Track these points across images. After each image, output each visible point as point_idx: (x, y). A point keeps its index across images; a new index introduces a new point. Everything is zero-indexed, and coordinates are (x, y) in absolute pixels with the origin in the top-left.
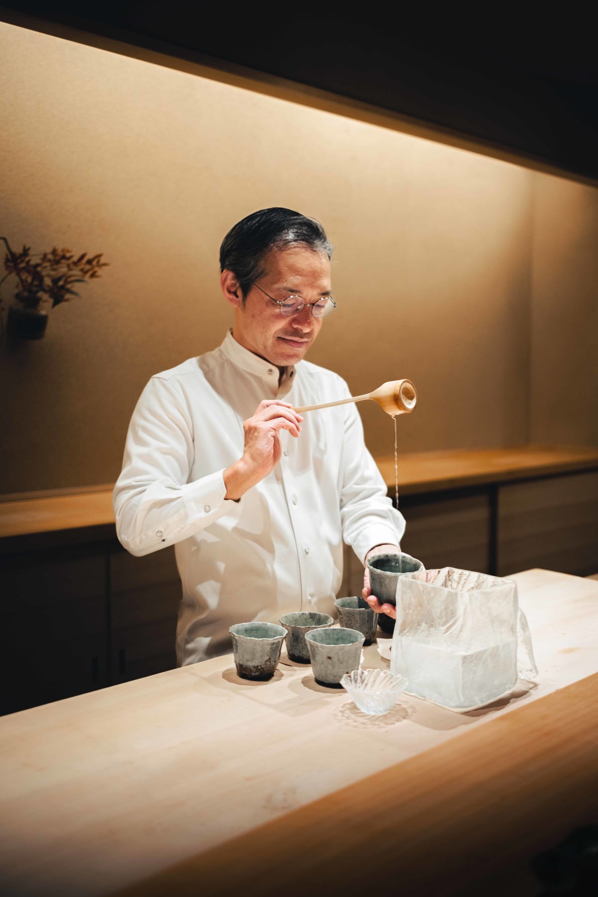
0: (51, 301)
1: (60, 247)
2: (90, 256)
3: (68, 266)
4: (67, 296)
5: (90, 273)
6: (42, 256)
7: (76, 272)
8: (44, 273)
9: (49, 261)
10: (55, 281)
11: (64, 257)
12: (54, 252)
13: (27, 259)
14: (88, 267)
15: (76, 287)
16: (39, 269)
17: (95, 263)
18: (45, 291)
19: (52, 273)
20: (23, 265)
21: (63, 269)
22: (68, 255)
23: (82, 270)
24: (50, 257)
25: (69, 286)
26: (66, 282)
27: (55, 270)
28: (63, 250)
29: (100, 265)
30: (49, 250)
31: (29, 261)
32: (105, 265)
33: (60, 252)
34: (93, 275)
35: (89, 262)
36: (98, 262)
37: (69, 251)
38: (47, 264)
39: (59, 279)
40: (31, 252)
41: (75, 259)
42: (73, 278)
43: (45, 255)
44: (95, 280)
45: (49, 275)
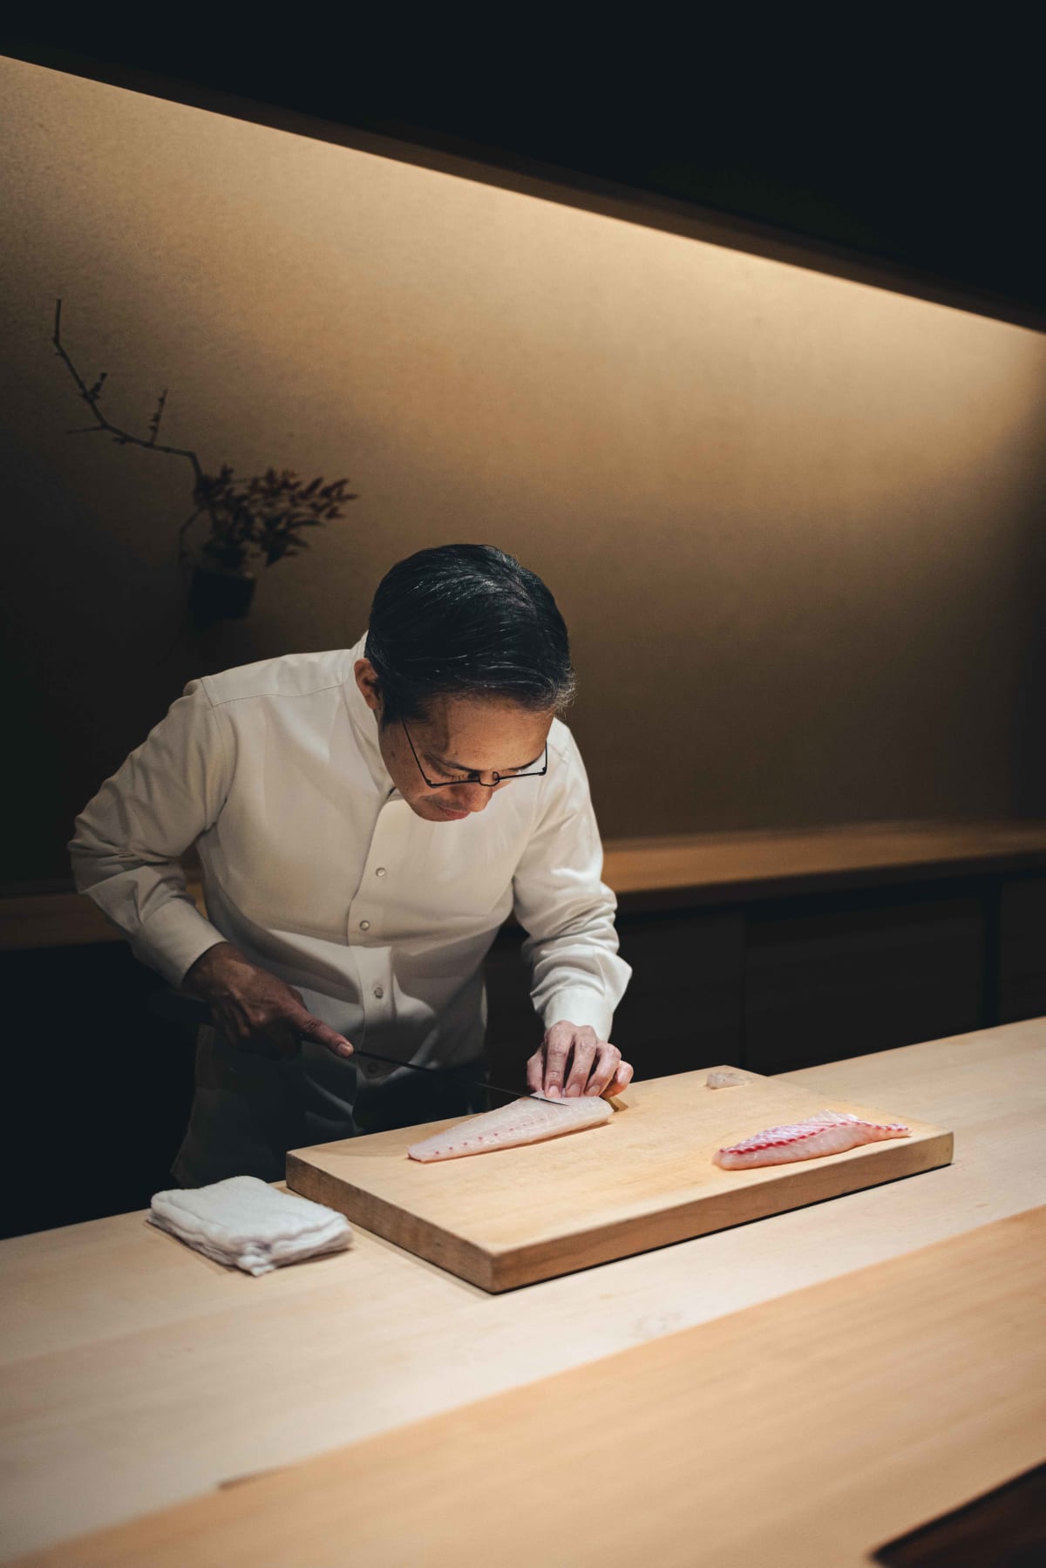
0: (265, 555)
1: (279, 470)
2: (327, 483)
3: (293, 500)
4: (291, 548)
5: (327, 510)
6: (249, 483)
7: (304, 510)
8: (253, 511)
9: (262, 490)
10: (271, 523)
11: (285, 485)
12: (270, 476)
13: (228, 487)
14: (324, 501)
15: (305, 533)
16: (245, 503)
17: (334, 494)
18: (254, 539)
19: (267, 510)
20: (220, 497)
21: (283, 505)
22: (292, 481)
23: (313, 506)
24: (263, 484)
25: (294, 532)
26: (290, 525)
27: (270, 505)
28: (285, 474)
29: (343, 498)
30: (263, 473)
31: (230, 491)
32: (350, 497)
33: (279, 476)
34: (333, 514)
35: (326, 492)
36: (340, 493)
37: (293, 475)
38: (258, 496)
39: (278, 520)
40: (234, 476)
41: (303, 487)
42: (300, 519)
43: (256, 481)
44: (335, 522)
45: (260, 514)
